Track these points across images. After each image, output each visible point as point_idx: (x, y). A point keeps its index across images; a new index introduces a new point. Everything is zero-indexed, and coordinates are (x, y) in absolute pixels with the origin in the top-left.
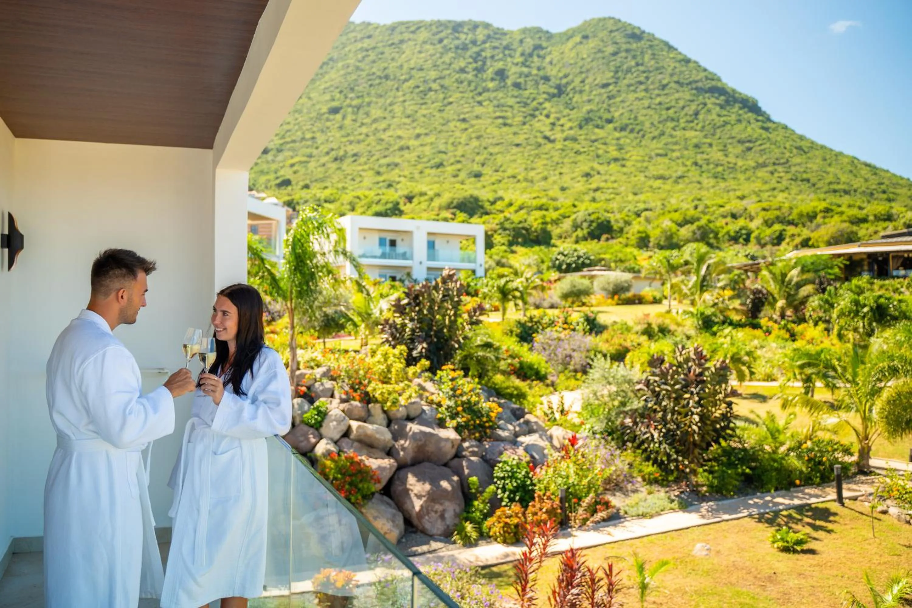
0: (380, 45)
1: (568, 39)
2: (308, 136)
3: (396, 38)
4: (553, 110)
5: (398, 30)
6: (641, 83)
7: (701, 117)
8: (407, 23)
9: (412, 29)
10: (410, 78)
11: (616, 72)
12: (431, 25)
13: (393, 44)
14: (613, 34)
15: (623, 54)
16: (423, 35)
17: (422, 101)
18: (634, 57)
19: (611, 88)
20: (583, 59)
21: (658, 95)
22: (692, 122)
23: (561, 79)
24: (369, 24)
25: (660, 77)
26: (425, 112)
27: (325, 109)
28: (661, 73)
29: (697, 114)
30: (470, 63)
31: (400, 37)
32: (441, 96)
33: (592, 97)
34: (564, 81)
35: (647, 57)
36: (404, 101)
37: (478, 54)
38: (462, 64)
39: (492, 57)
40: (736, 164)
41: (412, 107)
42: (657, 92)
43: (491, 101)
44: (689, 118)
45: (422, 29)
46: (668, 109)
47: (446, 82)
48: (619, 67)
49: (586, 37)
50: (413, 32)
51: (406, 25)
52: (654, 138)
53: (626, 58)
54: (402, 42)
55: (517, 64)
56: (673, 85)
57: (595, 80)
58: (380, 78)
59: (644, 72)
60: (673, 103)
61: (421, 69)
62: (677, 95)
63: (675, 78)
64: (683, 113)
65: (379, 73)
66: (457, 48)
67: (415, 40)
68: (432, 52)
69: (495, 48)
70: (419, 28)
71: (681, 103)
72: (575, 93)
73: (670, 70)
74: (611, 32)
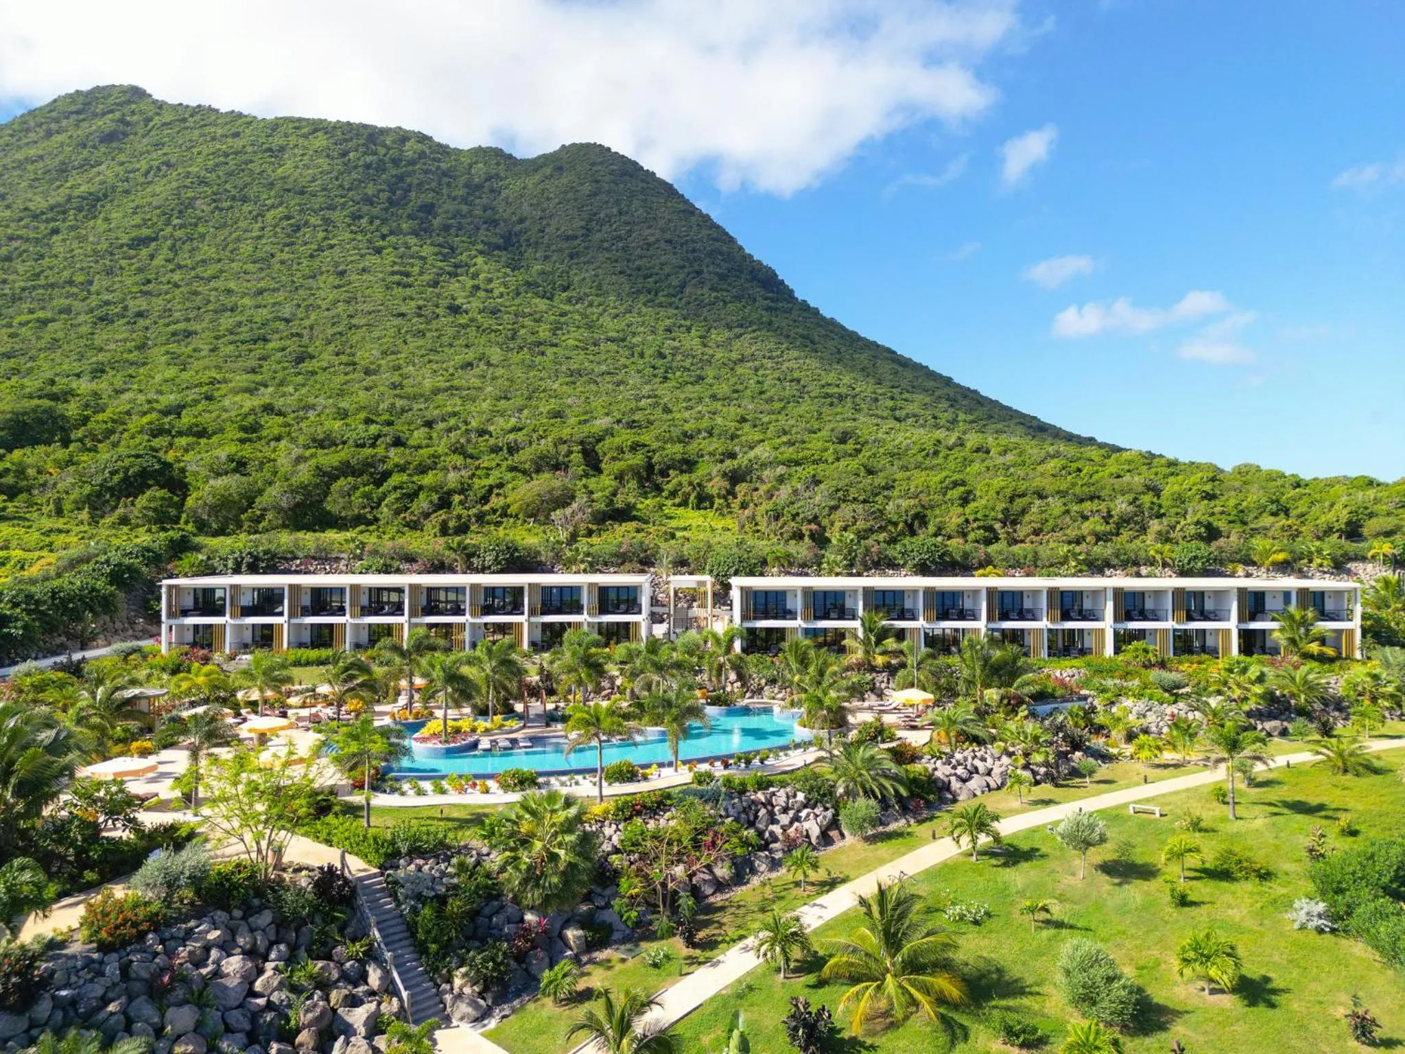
0: (249, 149)
1: (536, 170)
2: (79, 278)
3: (277, 141)
4: (486, 268)
5: (282, 129)
6: (620, 238)
7: (687, 290)
8: (300, 120)
9: (305, 130)
10: (281, 204)
11: (591, 220)
12: (335, 128)
13: (270, 150)
14: (595, 168)
15: (604, 197)
16: (320, 141)
17: (288, 240)
18: (617, 202)
19: (577, 242)
20: (548, 199)
21: (641, 257)
22: (675, 296)
23: (514, 225)
24: (240, 115)
25: (647, 232)
26: (285, 256)
27: (125, 239)
28: (650, 227)
29: (683, 286)
30: (383, 191)
31: (282, 142)
32: (321, 235)
33: (549, 253)
34: (518, 228)
35: (636, 203)
36: (259, 238)
37: (401, 178)
38: (370, 190)
39: (420, 184)
40: (713, 356)
41: (268, 248)
42: (639, 251)
43: (395, 249)
44: (671, 291)
45: (319, 134)
46: (646, 277)
47: (335, 215)
48: (595, 214)
49: (560, 169)
50: (305, 136)
51: (297, 123)
52: (617, 316)
53: (607, 202)
54: (282, 149)
55: (454, 199)
56: (663, 245)
57: (558, 229)
58: (233, 199)
59: (628, 223)
60: (656, 270)
61: (302, 193)
62: (663, 259)
63: (667, 236)
64: (663, 285)
65: (234, 192)
66: (368, 166)
67: (305, 148)
68: (326, 167)
69: (426, 172)
70: (316, 130)
71: (667, 269)
72: (529, 245)
73: (661, 223)
74: (594, 164)
